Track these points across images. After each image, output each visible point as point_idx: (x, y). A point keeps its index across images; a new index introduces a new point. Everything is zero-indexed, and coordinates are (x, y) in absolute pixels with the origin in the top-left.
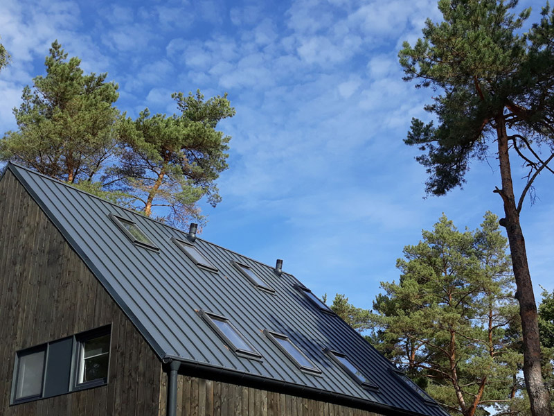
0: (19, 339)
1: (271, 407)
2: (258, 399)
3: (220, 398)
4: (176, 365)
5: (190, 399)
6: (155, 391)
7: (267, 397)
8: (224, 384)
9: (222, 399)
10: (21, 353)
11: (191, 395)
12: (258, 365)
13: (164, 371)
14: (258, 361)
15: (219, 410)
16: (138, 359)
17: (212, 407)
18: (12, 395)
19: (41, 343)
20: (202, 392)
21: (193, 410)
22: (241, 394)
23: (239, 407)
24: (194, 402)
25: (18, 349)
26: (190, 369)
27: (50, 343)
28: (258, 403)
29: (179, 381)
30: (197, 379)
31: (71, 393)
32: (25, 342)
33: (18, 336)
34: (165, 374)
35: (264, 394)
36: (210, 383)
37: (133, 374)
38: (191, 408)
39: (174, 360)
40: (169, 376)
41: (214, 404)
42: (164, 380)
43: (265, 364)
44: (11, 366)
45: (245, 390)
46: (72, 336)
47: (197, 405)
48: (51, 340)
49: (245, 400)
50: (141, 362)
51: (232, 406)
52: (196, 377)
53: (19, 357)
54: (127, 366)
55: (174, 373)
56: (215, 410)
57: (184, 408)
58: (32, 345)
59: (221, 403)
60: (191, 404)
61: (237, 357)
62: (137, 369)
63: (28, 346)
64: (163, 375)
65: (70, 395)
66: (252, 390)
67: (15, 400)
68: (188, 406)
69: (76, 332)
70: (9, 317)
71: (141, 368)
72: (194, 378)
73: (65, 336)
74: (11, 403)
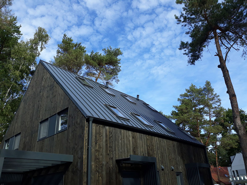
0: (41, 117)
1: (133, 138)
2: (127, 134)
3: (112, 133)
4: (91, 119)
5: (98, 133)
6: (83, 130)
7: (132, 134)
8: (113, 128)
9: (113, 134)
10: (41, 123)
11: (99, 132)
12: (128, 123)
13: (87, 122)
14: (128, 121)
15: (111, 138)
16: (77, 118)
17: (108, 136)
18: (38, 138)
19: (47, 118)
20: (104, 130)
21: (100, 137)
22: (121, 132)
23: (120, 137)
24: (100, 134)
25: (40, 121)
26: (97, 121)
27: (50, 117)
28: (128, 136)
29: (94, 126)
30: (102, 126)
31: (55, 134)
32: (42, 118)
33: (40, 117)
34: (87, 123)
35: (130, 133)
36: (107, 128)
37: (76, 124)
38: (99, 137)
39: (90, 117)
40: (89, 123)
41: (110, 135)
42: (87, 125)
43: (130, 122)
44: (38, 127)
45: (122, 131)
46: (56, 114)
47: (102, 136)
48: (50, 116)
49: (123, 134)
50: (78, 120)
51: (117, 137)
52: (101, 125)
53: (41, 124)
54: (73, 122)
55: (91, 122)
56: (110, 138)
57: (96, 136)
58: (44, 119)
59: (112, 135)
60: (99, 135)
61: (119, 119)
62: (77, 122)
63: (43, 120)
64: (86, 123)
65: (55, 136)
66: (125, 131)
67: (39, 140)
68: (98, 136)
69: (57, 112)
70: (38, 111)
71: (78, 122)
72: (100, 125)
73: (54, 114)
74: (38, 141)
